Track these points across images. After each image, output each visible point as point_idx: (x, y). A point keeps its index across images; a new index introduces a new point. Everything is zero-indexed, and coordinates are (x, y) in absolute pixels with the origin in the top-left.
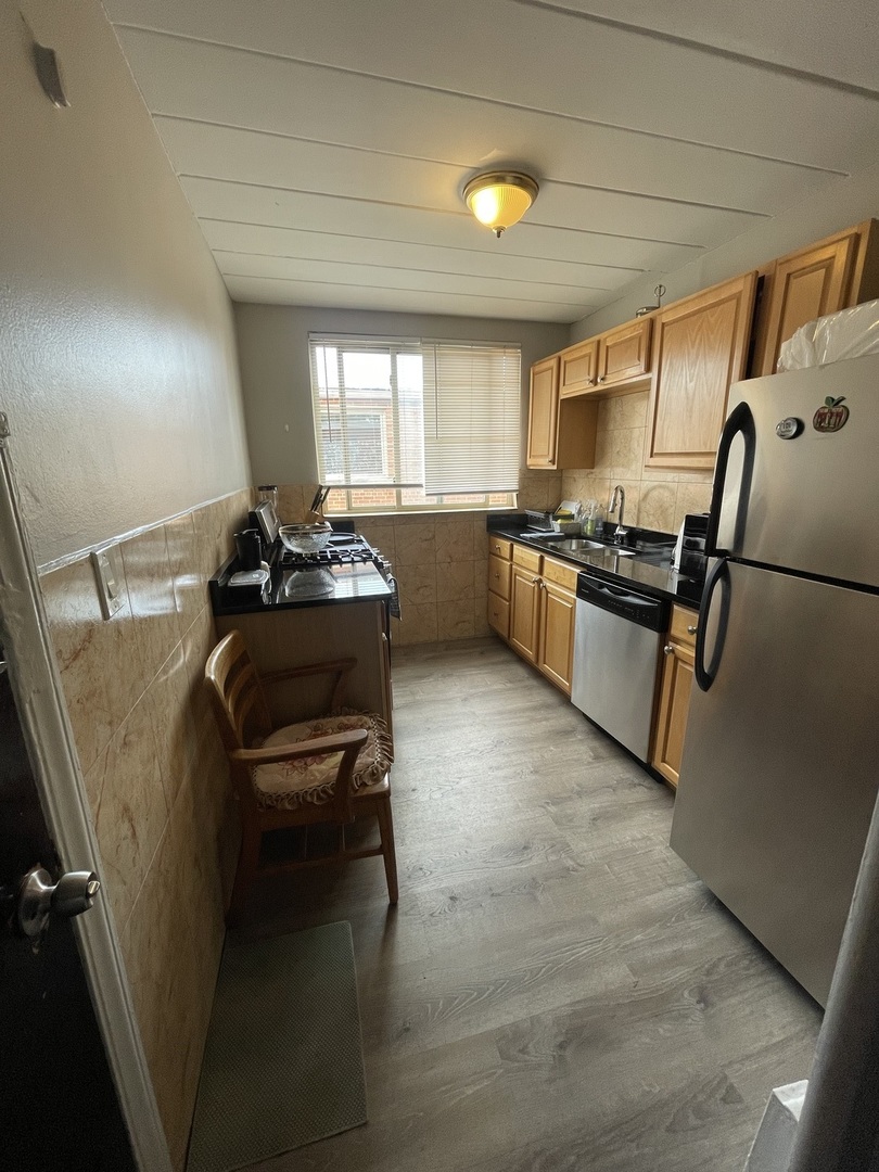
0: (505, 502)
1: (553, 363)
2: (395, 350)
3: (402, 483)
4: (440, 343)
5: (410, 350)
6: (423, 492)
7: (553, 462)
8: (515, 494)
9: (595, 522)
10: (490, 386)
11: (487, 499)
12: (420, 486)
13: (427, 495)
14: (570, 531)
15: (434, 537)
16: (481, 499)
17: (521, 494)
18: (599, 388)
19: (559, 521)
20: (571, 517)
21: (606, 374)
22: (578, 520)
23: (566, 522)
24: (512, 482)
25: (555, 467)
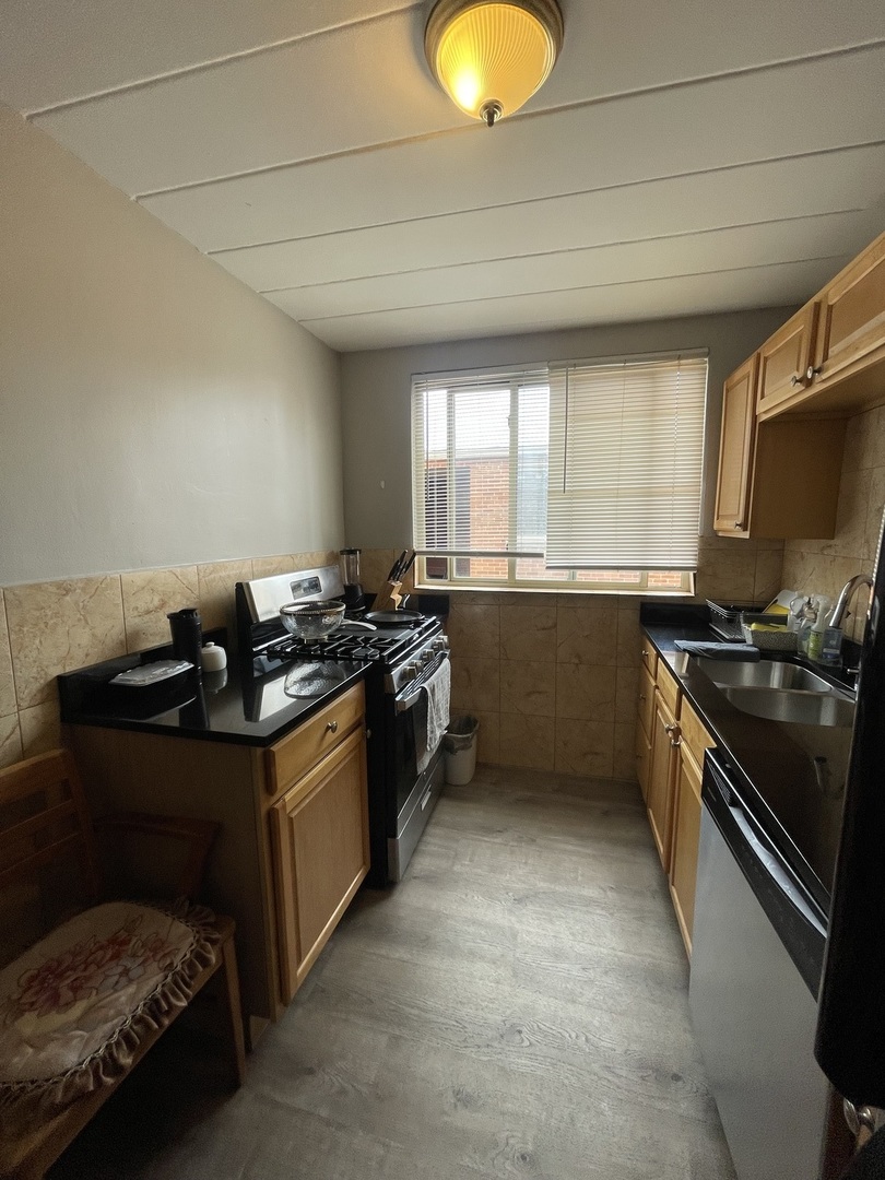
0: (674, 586)
1: (748, 367)
2: (514, 384)
3: (518, 551)
4: (575, 366)
5: (535, 381)
6: (543, 562)
7: (744, 526)
8: (691, 574)
9: (825, 635)
10: (652, 415)
11: (644, 580)
12: (540, 555)
13: (548, 568)
14: (772, 645)
15: (555, 626)
16: (633, 578)
17: (700, 574)
18: (817, 388)
19: (754, 626)
20: (783, 620)
21: (826, 358)
22: (794, 627)
23: (763, 628)
24: (688, 556)
25: (746, 535)
